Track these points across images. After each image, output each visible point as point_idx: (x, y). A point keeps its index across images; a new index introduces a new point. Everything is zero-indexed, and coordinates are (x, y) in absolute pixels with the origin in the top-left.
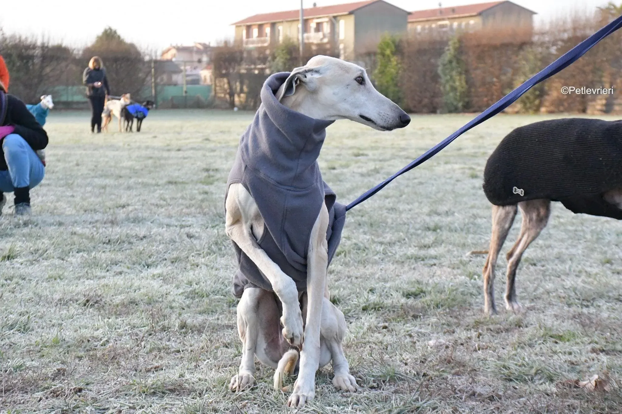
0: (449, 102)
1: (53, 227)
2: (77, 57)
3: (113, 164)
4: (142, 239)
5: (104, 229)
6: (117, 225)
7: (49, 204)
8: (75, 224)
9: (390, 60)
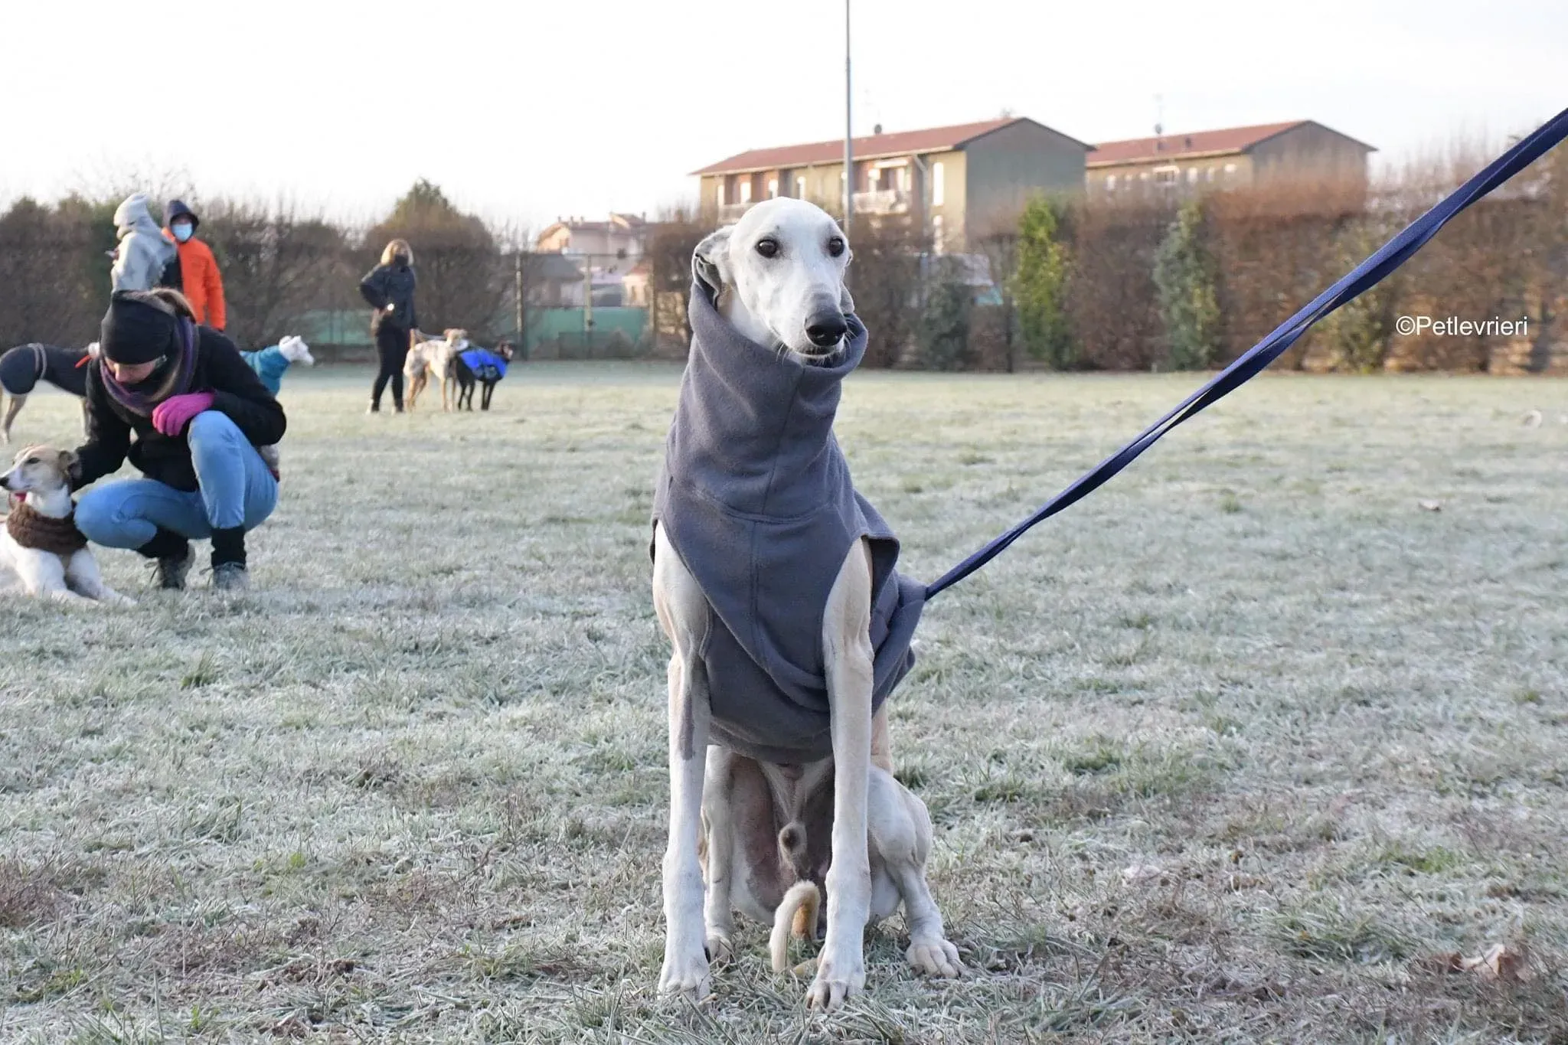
0: (1177, 344)
1: (295, 616)
2: (354, 248)
3: (427, 479)
4: (488, 643)
5: (405, 620)
6: (435, 611)
7: (287, 566)
8: (343, 610)
9: (1045, 252)
